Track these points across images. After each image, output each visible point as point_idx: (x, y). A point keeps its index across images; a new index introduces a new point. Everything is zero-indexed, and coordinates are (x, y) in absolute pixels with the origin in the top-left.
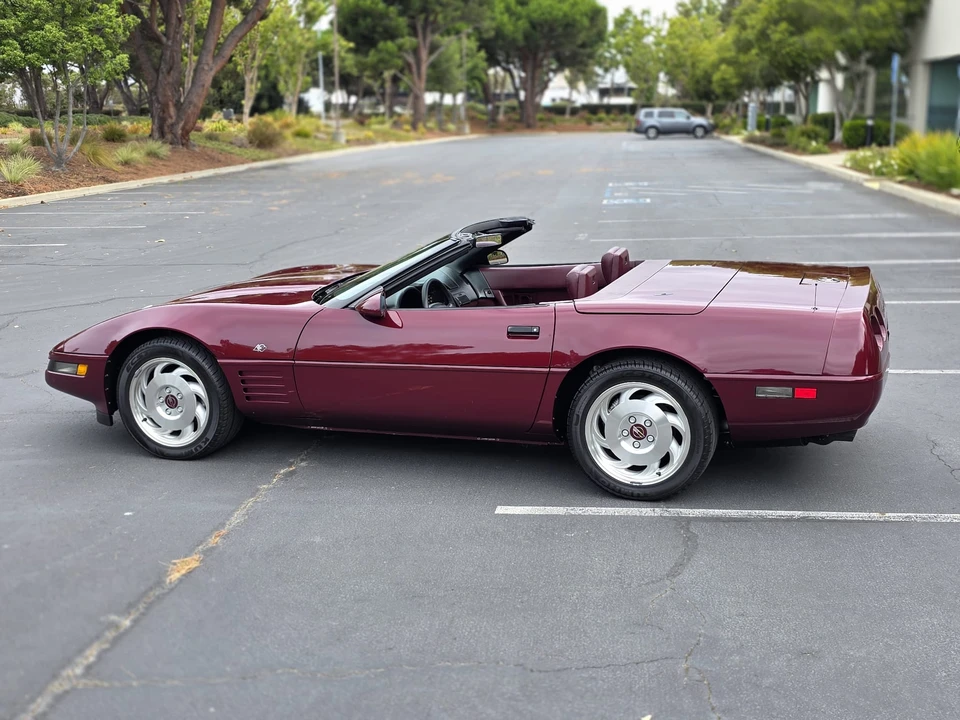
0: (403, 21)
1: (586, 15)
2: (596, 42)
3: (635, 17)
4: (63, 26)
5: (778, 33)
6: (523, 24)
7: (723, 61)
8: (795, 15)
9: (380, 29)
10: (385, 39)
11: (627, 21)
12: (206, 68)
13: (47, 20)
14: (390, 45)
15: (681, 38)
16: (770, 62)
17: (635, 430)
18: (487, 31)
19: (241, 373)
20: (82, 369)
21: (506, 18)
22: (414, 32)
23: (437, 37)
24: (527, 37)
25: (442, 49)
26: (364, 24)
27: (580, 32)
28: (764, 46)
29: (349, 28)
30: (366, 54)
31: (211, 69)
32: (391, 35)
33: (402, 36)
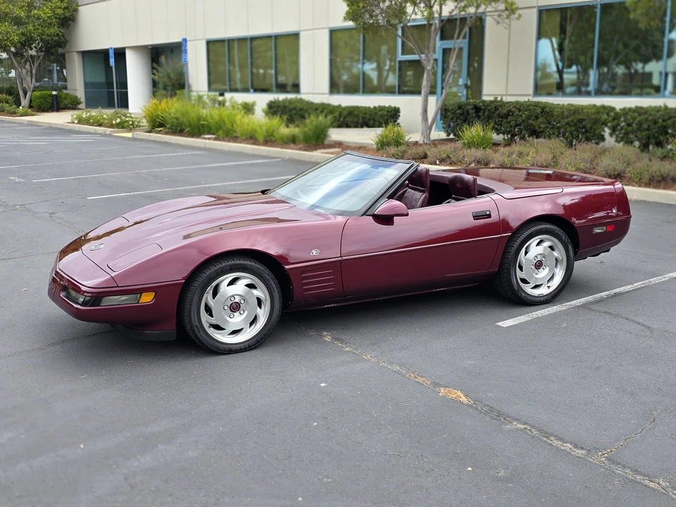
17: (537, 264)
19: (302, 273)
20: (147, 297)
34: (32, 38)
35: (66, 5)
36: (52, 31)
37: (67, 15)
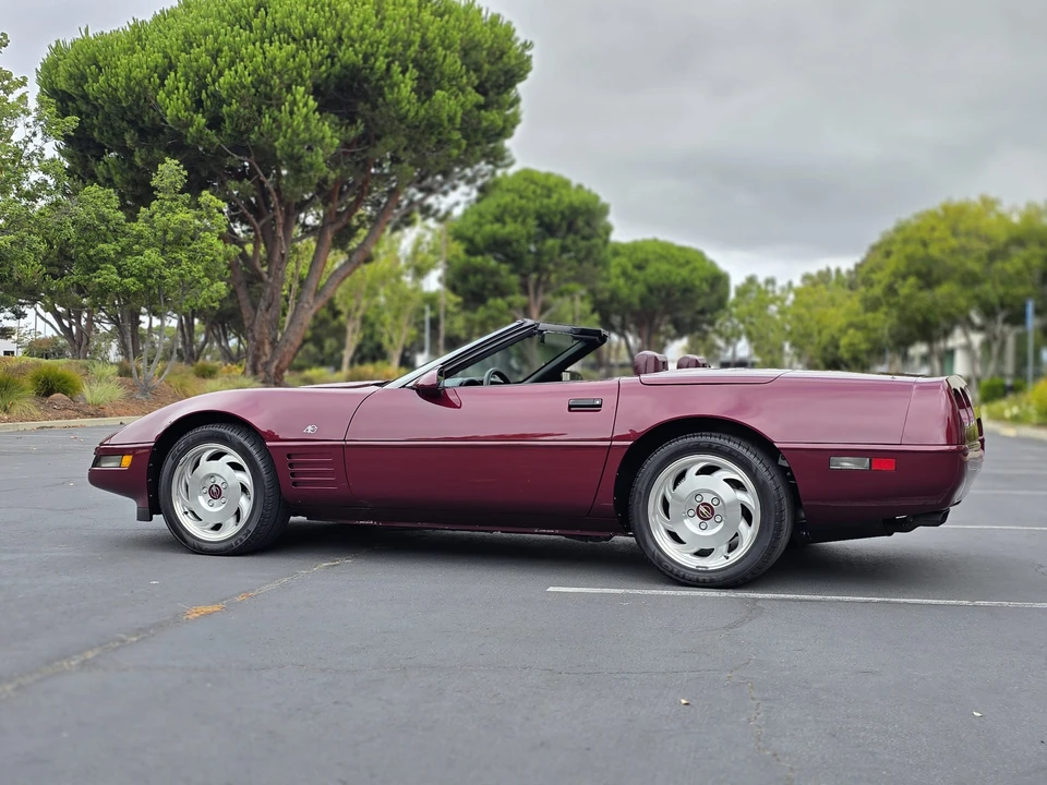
0: (515, 279)
1: (706, 280)
2: (716, 310)
3: (759, 287)
4: (163, 252)
5: (906, 288)
6: (640, 288)
7: (851, 325)
8: (924, 270)
9: (490, 286)
10: (495, 296)
11: (751, 291)
12: (306, 306)
13: (148, 246)
14: (500, 302)
15: (808, 307)
16: (899, 318)
17: (702, 509)
18: (602, 291)
19: (289, 456)
20: (127, 460)
21: (622, 281)
22: (525, 290)
23: (549, 297)
24: (643, 300)
25: (553, 309)
26: (474, 280)
27: (698, 297)
28: (892, 300)
29: (459, 284)
30: (474, 310)
31: (311, 308)
32: (501, 292)
33: (513, 293)
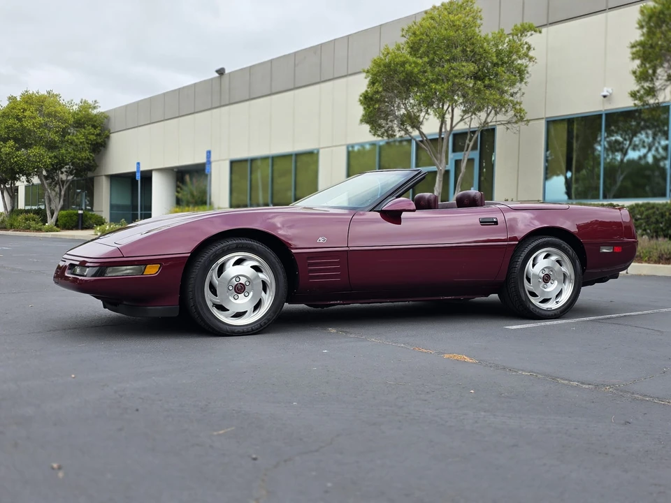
17: (545, 277)
19: (308, 259)
20: (152, 269)
34: (63, 160)
35: (98, 132)
36: (83, 155)
37: (99, 141)
